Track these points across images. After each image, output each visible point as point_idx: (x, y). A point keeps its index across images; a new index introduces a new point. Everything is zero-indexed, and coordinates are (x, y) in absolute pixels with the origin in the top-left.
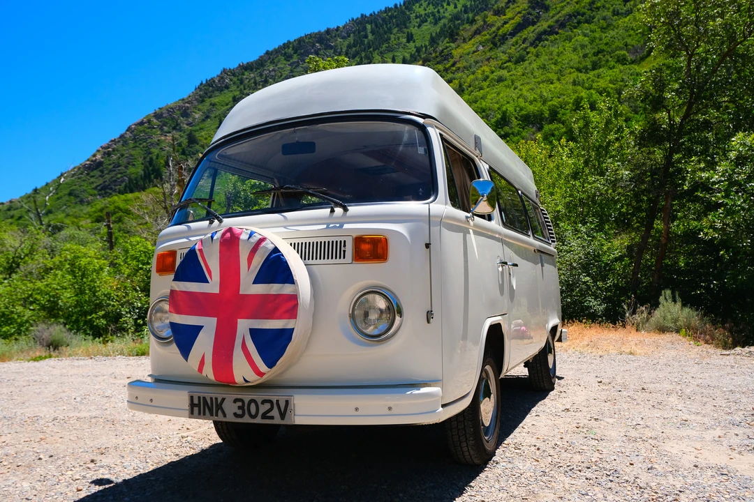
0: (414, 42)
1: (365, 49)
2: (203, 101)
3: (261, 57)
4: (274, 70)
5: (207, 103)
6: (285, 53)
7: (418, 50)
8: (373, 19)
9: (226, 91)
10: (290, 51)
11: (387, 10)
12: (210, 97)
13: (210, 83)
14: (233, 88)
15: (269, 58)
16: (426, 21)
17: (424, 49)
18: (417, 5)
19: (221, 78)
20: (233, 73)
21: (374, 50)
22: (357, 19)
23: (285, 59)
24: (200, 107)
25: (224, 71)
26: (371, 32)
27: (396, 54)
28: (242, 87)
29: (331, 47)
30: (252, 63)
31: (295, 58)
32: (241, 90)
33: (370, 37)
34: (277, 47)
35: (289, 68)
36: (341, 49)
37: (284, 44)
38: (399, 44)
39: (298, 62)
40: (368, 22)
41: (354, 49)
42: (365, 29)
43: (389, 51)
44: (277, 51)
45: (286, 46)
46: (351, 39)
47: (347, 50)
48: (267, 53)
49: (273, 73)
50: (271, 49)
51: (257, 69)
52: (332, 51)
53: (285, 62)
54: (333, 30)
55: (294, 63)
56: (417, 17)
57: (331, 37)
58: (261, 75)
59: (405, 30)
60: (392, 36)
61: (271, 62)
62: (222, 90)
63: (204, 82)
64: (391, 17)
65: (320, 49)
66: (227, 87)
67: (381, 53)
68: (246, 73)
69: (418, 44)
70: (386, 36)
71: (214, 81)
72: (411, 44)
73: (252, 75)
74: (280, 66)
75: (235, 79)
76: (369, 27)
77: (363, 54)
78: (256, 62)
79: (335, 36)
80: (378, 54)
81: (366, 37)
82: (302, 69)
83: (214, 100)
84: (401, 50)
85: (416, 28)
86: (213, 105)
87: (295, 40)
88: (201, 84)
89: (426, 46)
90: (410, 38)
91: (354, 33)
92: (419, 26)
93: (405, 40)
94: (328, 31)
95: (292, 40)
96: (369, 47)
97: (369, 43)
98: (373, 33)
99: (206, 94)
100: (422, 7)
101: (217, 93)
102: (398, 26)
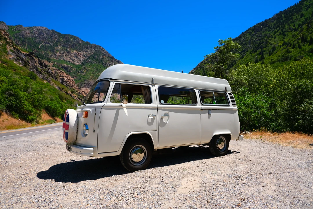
0: (304, 16)
1: (281, 24)
3: (240, 35)
4: (245, 39)
6: (249, 32)
7: (306, 19)
8: (285, 12)
10: (251, 31)
11: (291, 7)
15: (243, 35)
16: (310, 7)
17: (309, 19)
18: (306, 1)
21: (285, 24)
22: (278, 13)
23: (249, 34)
26: (284, 17)
27: (296, 23)
29: (267, 26)
30: (237, 38)
31: (253, 33)
33: (284, 19)
34: (246, 31)
35: (250, 37)
36: (271, 26)
37: (249, 29)
38: (297, 19)
39: (254, 34)
40: (283, 14)
41: (277, 25)
42: (281, 16)
43: (292, 23)
44: (246, 32)
46: (276, 22)
47: (274, 26)
49: (244, 40)
50: (244, 32)
51: (239, 39)
52: (268, 28)
53: (249, 35)
54: (268, 20)
55: (252, 35)
56: (305, 7)
57: (267, 23)
58: (240, 41)
59: (300, 13)
60: (294, 17)
61: (244, 36)
64: (293, 9)
65: (262, 28)
67: (288, 24)
69: (306, 17)
70: (291, 17)
72: (303, 18)
74: (247, 37)
76: (283, 15)
77: (281, 26)
78: (239, 37)
79: (269, 22)
80: (287, 25)
81: (282, 19)
82: (256, 36)
84: (298, 21)
85: (305, 11)
87: (253, 27)
89: (310, 17)
90: (302, 15)
91: (277, 19)
92: (306, 10)
93: (300, 17)
94: (266, 21)
95: (251, 27)
96: (283, 23)
97: (283, 21)
98: (285, 17)
100: (308, 2)
102: (296, 12)
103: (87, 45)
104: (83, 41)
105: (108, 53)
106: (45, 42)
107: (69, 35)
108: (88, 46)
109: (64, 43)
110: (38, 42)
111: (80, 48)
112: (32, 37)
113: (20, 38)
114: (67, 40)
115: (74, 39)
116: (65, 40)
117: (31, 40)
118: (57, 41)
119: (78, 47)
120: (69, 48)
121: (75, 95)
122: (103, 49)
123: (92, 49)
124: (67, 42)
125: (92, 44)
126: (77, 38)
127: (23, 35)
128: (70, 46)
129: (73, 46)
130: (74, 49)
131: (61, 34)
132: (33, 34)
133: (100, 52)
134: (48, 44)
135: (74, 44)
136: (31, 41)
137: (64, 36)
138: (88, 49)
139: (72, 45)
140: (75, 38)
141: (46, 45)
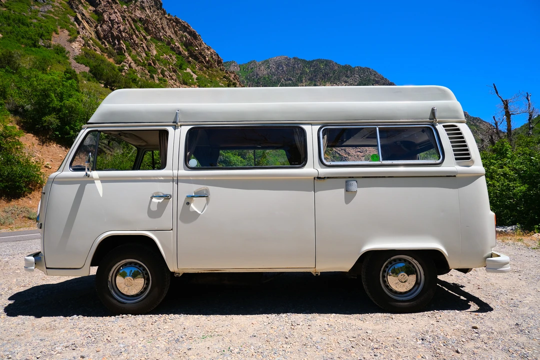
103: (347, 71)
104: (339, 66)
105: (383, 78)
106: (285, 78)
107: (318, 60)
108: (349, 72)
109: (312, 74)
110: (275, 81)
111: (335, 79)
112: (268, 75)
113: (254, 79)
114: (316, 69)
115: (326, 65)
116: (312, 70)
117: (267, 79)
118: (301, 74)
119: (332, 77)
120: (319, 81)
121: (327, 156)
122: (374, 71)
123: (355, 77)
124: (315, 73)
125: (355, 68)
126: (330, 62)
127: (257, 74)
128: (321, 78)
129: (325, 77)
130: (327, 81)
131: (307, 61)
132: (269, 70)
133: (368, 78)
134: (289, 80)
135: (326, 74)
136: (267, 81)
137: (310, 63)
138: (348, 77)
139: (323, 76)
140: (327, 63)
141: (287, 82)
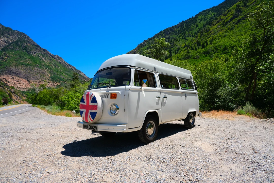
0: (198, 27)
2: (139, 49)
5: (140, 50)
6: (161, 34)
7: (199, 29)
8: (186, 22)
9: (145, 46)
10: (162, 33)
11: (190, 19)
12: (141, 48)
13: (141, 44)
14: (147, 45)
16: (202, 20)
17: (201, 29)
18: (199, 16)
19: (144, 43)
20: (147, 41)
21: (186, 31)
22: (181, 22)
24: (138, 51)
25: (145, 41)
27: (193, 31)
28: (149, 44)
29: (174, 31)
30: (152, 38)
32: (149, 45)
33: (185, 27)
36: (177, 31)
38: (194, 28)
39: (164, 36)
40: (184, 23)
41: (180, 31)
42: (183, 25)
43: (191, 30)
44: (158, 34)
45: (161, 32)
46: (179, 28)
47: (178, 31)
48: (156, 34)
52: (174, 32)
54: (174, 26)
56: (199, 20)
59: (195, 24)
60: (191, 26)
61: (157, 37)
62: (144, 46)
63: (139, 44)
64: (191, 21)
65: (170, 32)
66: (145, 45)
67: (188, 31)
68: (150, 41)
69: (199, 28)
71: (142, 44)
72: (197, 28)
73: (152, 41)
75: (147, 43)
76: (184, 24)
77: (183, 32)
79: (175, 28)
81: (184, 27)
83: (142, 49)
85: (199, 23)
86: (142, 50)
87: (163, 30)
88: (139, 45)
89: (202, 28)
90: (197, 26)
91: (180, 26)
92: (200, 22)
93: (195, 27)
94: (173, 27)
97: (184, 29)
99: (140, 47)
100: (201, 17)
101: (143, 47)
102: (193, 23)
103: (9, 31)
123: (14, 36)
